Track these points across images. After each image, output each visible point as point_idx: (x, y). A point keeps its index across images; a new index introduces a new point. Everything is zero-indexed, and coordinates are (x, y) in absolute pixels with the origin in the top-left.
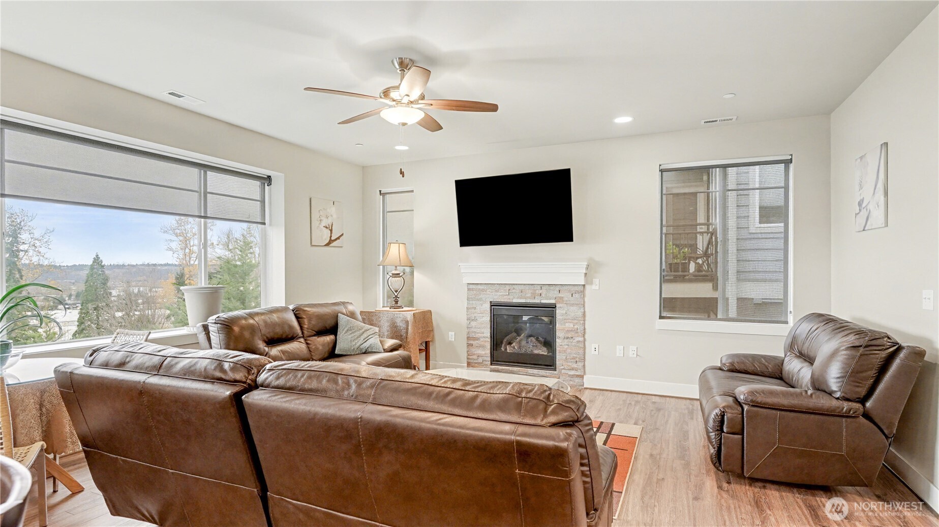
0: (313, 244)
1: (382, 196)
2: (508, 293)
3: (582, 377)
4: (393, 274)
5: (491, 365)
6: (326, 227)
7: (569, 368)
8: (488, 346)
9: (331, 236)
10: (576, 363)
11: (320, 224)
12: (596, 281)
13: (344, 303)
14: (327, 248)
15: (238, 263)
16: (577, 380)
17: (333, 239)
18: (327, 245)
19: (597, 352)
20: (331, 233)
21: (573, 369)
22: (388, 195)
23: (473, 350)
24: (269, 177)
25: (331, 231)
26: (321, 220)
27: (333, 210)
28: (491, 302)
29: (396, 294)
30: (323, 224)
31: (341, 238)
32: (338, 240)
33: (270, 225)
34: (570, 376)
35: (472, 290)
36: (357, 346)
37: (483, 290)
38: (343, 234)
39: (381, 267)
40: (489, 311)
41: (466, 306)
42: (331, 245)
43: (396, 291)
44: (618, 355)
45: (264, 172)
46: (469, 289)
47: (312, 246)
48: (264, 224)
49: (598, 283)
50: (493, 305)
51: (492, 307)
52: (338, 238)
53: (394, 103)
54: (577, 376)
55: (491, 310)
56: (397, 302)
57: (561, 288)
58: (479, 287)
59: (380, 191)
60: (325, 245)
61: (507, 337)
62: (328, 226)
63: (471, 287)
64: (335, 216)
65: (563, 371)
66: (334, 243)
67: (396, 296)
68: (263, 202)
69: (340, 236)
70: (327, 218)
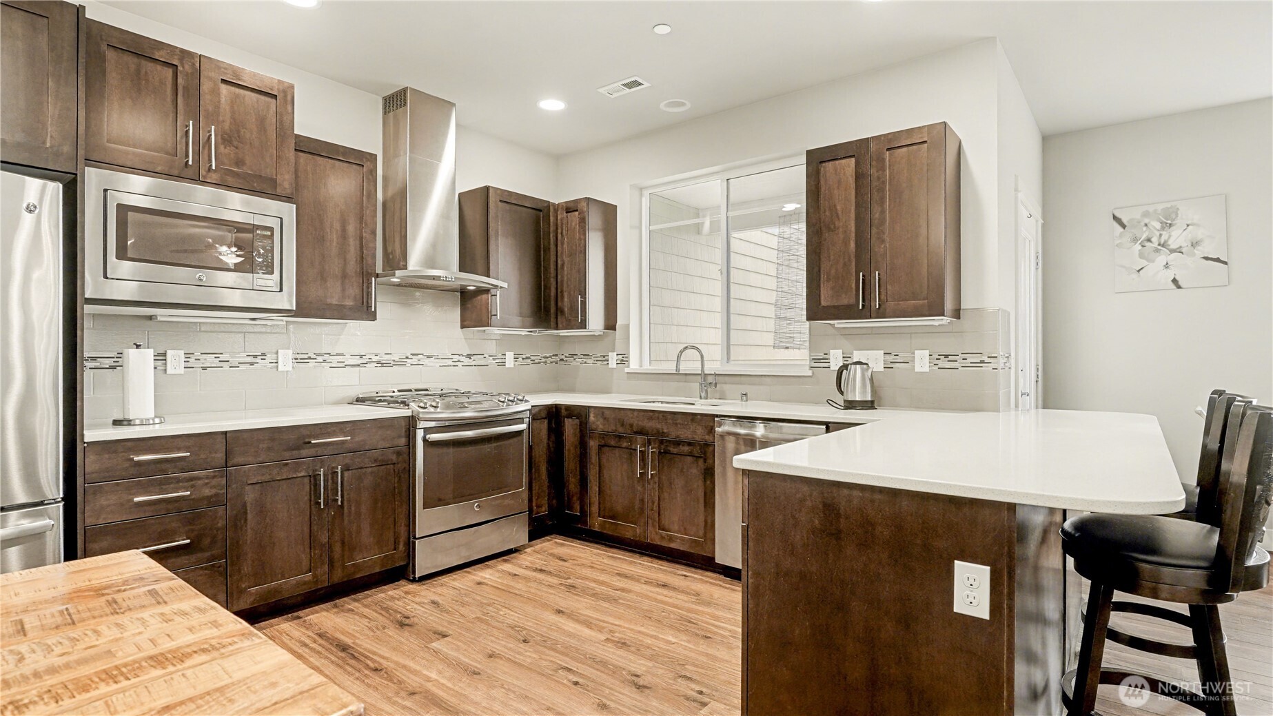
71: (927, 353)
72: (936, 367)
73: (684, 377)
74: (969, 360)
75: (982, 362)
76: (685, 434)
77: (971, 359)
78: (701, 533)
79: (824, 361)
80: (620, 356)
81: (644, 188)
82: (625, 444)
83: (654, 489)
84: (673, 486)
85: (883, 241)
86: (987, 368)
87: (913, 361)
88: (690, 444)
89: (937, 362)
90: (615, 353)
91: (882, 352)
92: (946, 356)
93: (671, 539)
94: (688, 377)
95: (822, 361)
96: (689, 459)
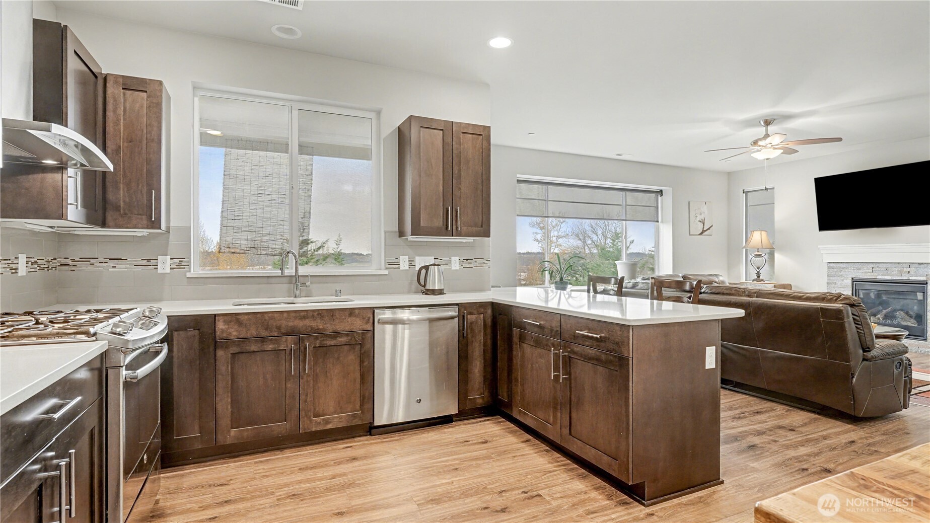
0: (691, 234)
1: (744, 194)
2: (870, 271)
4: (756, 255)
6: (700, 222)
9: (703, 228)
11: (696, 219)
13: (716, 275)
14: (701, 236)
15: (611, 249)
17: (705, 229)
18: (701, 234)
22: (750, 193)
24: (661, 190)
25: (704, 224)
26: (696, 217)
27: (705, 209)
28: (853, 278)
29: (758, 271)
30: (698, 219)
31: (711, 229)
33: (662, 222)
35: (833, 268)
37: (843, 268)
38: (712, 226)
39: (744, 249)
40: (851, 287)
41: (826, 281)
42: (704, 234)
43: (758, 268)
45: (658, 188)
46: (829, 267)
47: (690, 235)
48: (658, 221)
50: (853, 280)
51: (854, 283)
52: (709, 229)
53: (761, 147)
55: (853, 285)
56: (758, 277)
58: (842, 265)
59: (743, 190)
60: (699, 234)
61: (872, 310)
63: (832, 265)
64: (706, 213)
66: (706, 232)
67: (758, 272)
68: (657, 207)
69: (710, 227)
70: (701, 214)
71: (457, 258)
72: (462, 267)
73: (266, 279)
74: (478, 262)
75: (484, 264)
76: (341, 326)
77: (479, 261)
78: (358, 407)
79: (395, 263)
80: (177, 261)
81: (198, 88)
82: (270, 347)
83: (307, 381)
84: (328, 374)
85: (460, 189)
86: (486, 267)
87: (450, 263)
88: (347, 335)
89: (462, 264)
90: (168, 257)
91: (433, 257)
92: (467, 260)
93: (327, 422)
94: (270, 279)
95: (394, 263)
96: (346, 348)
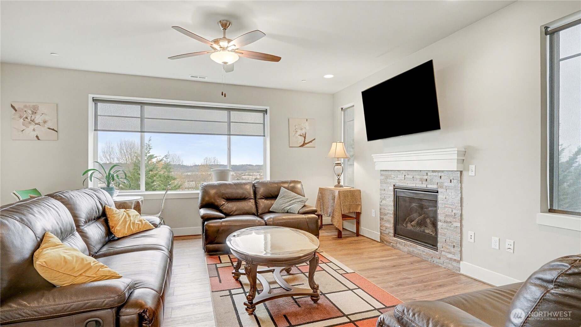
0: (291, 146)
1: (343, 111)
2: (403, 179)
3: (459, 262)
5: (394, 236)
6: (301, 136)
7: (448, 251)
8: (392, 220)
10: (454, 248)
11: (296, 133)
12: (472, 167)
14: (301, 148)
16: (455, 264)
17: (306, 142)
18: (302, 146)
19: (472, 240)
20: (305, 139)
21: (450, 253)
23: (383, 223)
24: (266, 110)
25: (305, 137)
26: (296, 132)
27: (306, 125)
28: (394, 186)
29: (339, 177)
30: (299, 133)
31: (313, 142)
32: (311, 143)
33: (267, 136)
34: (448, 258)
35: (383, 175)
36: (283, 208)
37: (389, 176)
38: (315, 139)
40: (393, 193)
41: (379, 188)
42: (305, 146)
43: (339, 175)
44: (493, 247)
45: (263, 108)
46: (381, 175)
48: (264, 136)
49: (474, 170)
50: (395, 188)
51: (396, 190)
52: (311, 142)
54: (455, 260)
56: (339, 183)
57: (442, 174)
58: (388, 173)
59: (342, 108)
60: (300, 146)
62: (302, 135)
63: (382, 173)
64: (308, 128)
65: (443, 253)
66: (307, 145)
67: (339, 179)
68: (264, 124)
69: (313, 140)
70: (302, 129)
